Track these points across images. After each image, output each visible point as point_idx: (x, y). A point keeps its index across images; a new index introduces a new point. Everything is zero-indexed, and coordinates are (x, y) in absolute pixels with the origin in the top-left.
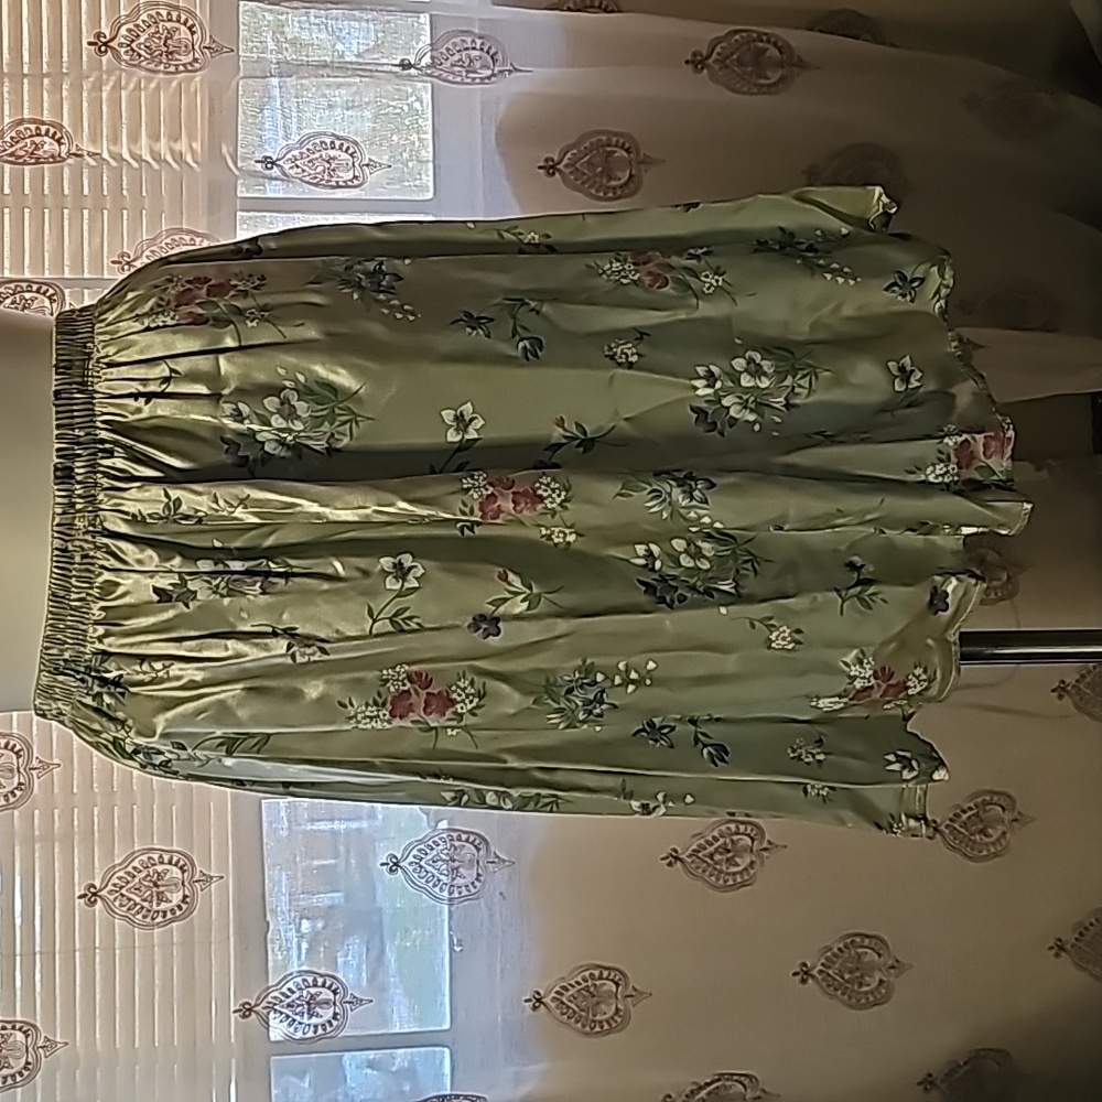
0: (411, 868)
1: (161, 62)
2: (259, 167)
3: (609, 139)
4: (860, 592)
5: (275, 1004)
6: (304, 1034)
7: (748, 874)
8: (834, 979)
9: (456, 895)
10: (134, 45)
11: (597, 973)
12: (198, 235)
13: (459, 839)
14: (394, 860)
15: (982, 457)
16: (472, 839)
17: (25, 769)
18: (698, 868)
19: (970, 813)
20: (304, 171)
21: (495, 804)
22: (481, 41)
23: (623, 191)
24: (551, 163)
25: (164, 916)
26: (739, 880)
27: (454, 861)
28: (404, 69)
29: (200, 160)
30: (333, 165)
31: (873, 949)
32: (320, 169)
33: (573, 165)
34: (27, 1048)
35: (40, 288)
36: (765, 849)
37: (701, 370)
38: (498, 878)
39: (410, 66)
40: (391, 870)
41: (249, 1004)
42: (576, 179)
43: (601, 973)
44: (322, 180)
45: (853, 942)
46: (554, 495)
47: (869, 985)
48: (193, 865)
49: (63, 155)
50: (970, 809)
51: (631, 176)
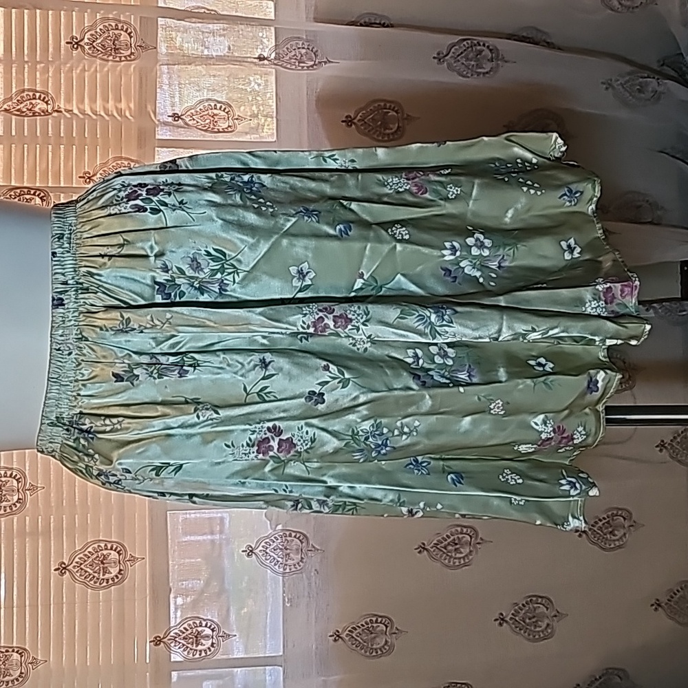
0: (261, 554)
1: (111, 55)
2: (170, 119)
3: (385, 105)
4: (545, 380)
5: (176, 637)
6: (193, 655)
7: (468, 559)
8: (519, 623)
9: (288, 571)
10: (94, 44)
11: (374, 619)
12: (132, 161)
13: (290, 536)
14: (250, 549)
15: (620, 298)
16: (298, 536)
17: (22, 490)
18: (437, 554)
19: (604, 521)
20: (198, 122)
21: (318, 509)
22: (308, 43)
23: (394, 136)
24: (350, 119)
25: (107, 582)
26: (462, 562)
27: (287, 549)
28: (260, 61)
29: (133, 115)
30: (216, 120)
31: (543, 605)
32: (208, 121)
33: (363, 120)
34: (21, 664)
35: (35, 192)
36: (479, 543)
37: (448, 245)
38: (314, 560)
39: (264, 59)
40: (248, 555)
41: (160, 637)
42: (365, 129)
43: (377, 620)
44: (209, 128)
45: (531, 600)
46: (359, 318)
47: (541, 627)
48: (126, 551)
49: (49, 111)
50: (604, 518)
51: (398, 127)
